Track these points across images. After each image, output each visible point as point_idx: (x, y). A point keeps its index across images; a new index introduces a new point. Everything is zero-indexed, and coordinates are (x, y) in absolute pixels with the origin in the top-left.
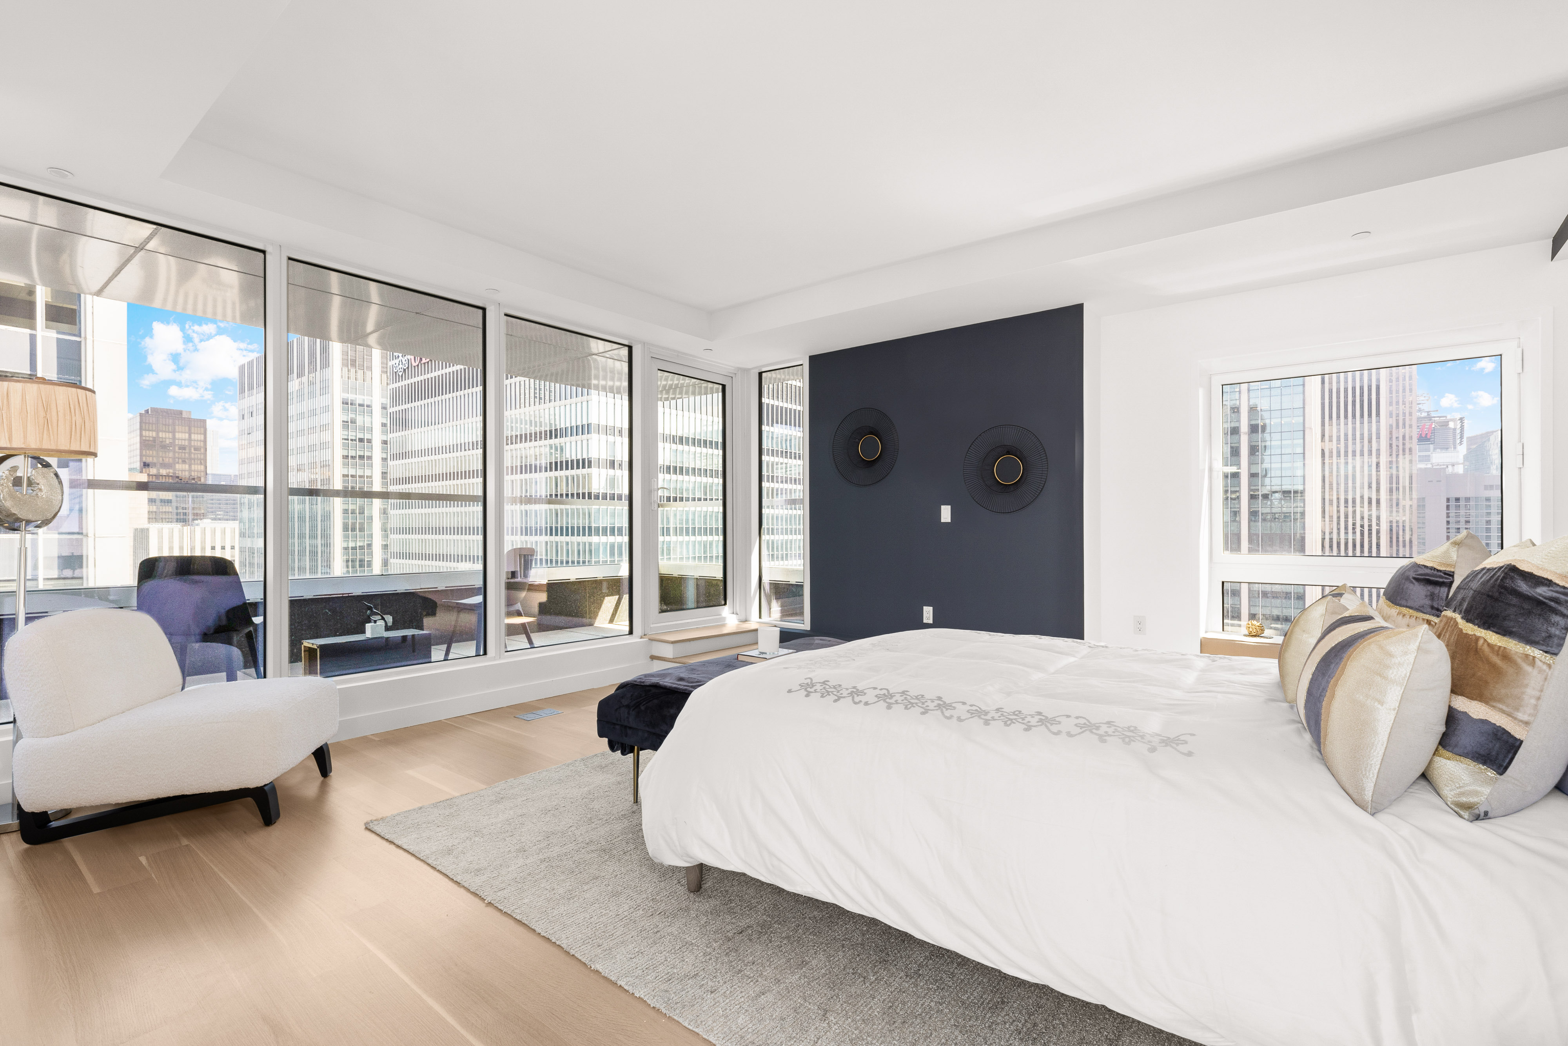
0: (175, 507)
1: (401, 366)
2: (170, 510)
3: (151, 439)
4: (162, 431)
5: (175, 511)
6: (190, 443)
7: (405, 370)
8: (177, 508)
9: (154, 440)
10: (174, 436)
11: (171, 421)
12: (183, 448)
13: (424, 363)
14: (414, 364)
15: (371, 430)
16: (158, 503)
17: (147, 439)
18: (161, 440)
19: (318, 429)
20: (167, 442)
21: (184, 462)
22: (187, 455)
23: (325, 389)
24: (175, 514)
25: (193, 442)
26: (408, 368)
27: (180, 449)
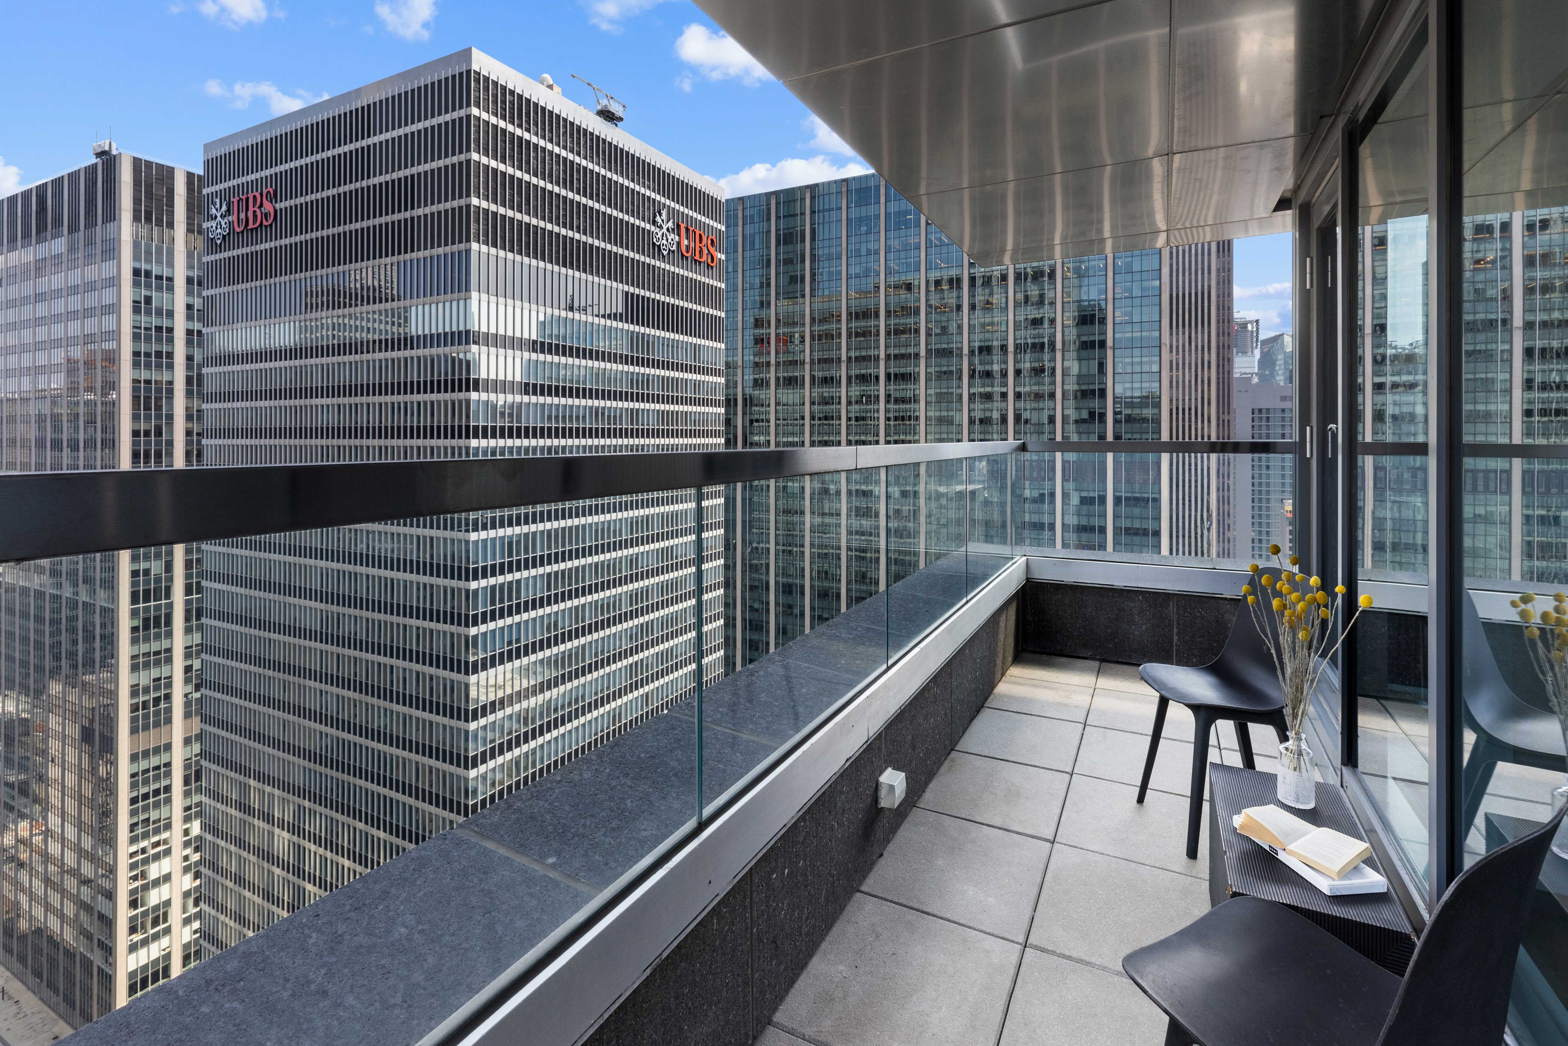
1: (219, 231)
7: (224, 236)
13: (252, 230)
14: (238, 230)
15: (171, 314)
19: (98, 312)
23: (111, 251)
26: (229, 234)
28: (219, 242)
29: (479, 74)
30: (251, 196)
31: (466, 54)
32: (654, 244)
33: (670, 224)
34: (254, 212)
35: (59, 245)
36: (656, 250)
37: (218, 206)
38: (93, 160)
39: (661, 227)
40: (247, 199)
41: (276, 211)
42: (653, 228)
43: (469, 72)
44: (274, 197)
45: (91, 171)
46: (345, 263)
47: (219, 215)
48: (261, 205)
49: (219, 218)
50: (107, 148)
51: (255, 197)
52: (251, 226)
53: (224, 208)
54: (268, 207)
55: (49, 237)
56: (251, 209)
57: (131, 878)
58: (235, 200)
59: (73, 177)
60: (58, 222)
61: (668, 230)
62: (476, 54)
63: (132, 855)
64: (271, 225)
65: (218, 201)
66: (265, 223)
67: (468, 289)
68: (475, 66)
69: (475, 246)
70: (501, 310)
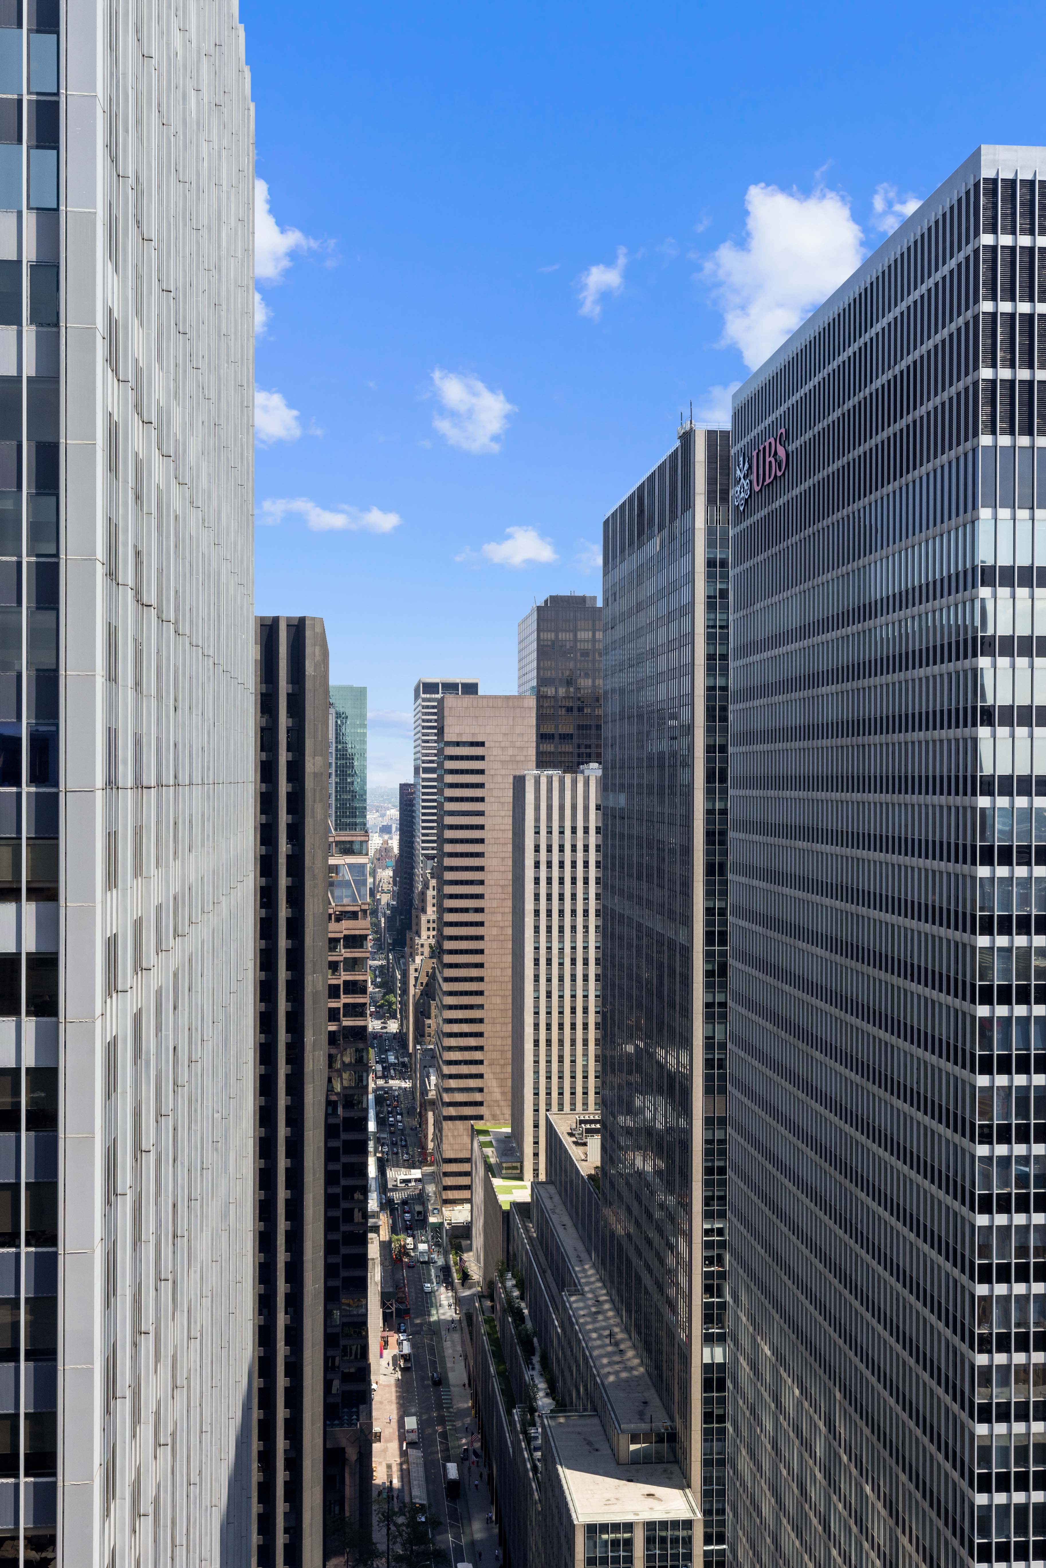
0: (576, 746)
2: (571, 750)
3: (549, 643)
4: (562, 631)
5: (576, 751)
6: (594, 645)
8: (579, 747)
9: (553, 642)
10: (575, 635)
11: (572, 615)
12: (585, 654)
14: (757, 489)
16: (557, 740)
17: (545, 643)
18: (560, 644)
20: (568, 647)
21: (587, 675)
22: (590, 664)
24: (576, 755)
25: (597, 644)
27: (582, 655)
28: (742, 508)
29: (995, 181)
30: (767, 444)
37: (741, 466)
40: (765, 449)
43: (977, 185)
47: (740, 475)
48: (776, 453)
49: (741, 480)
51: (770, 444)
53: (747, 466)
54: (781, 453)
55: (646, 540)
56: (767, 460)
58: (755, 454)
65: (742, 459)
66: (778, 474)
67: (975, 507)
68: (987, 172)
69: (986, 440)
70: (1024, 528)
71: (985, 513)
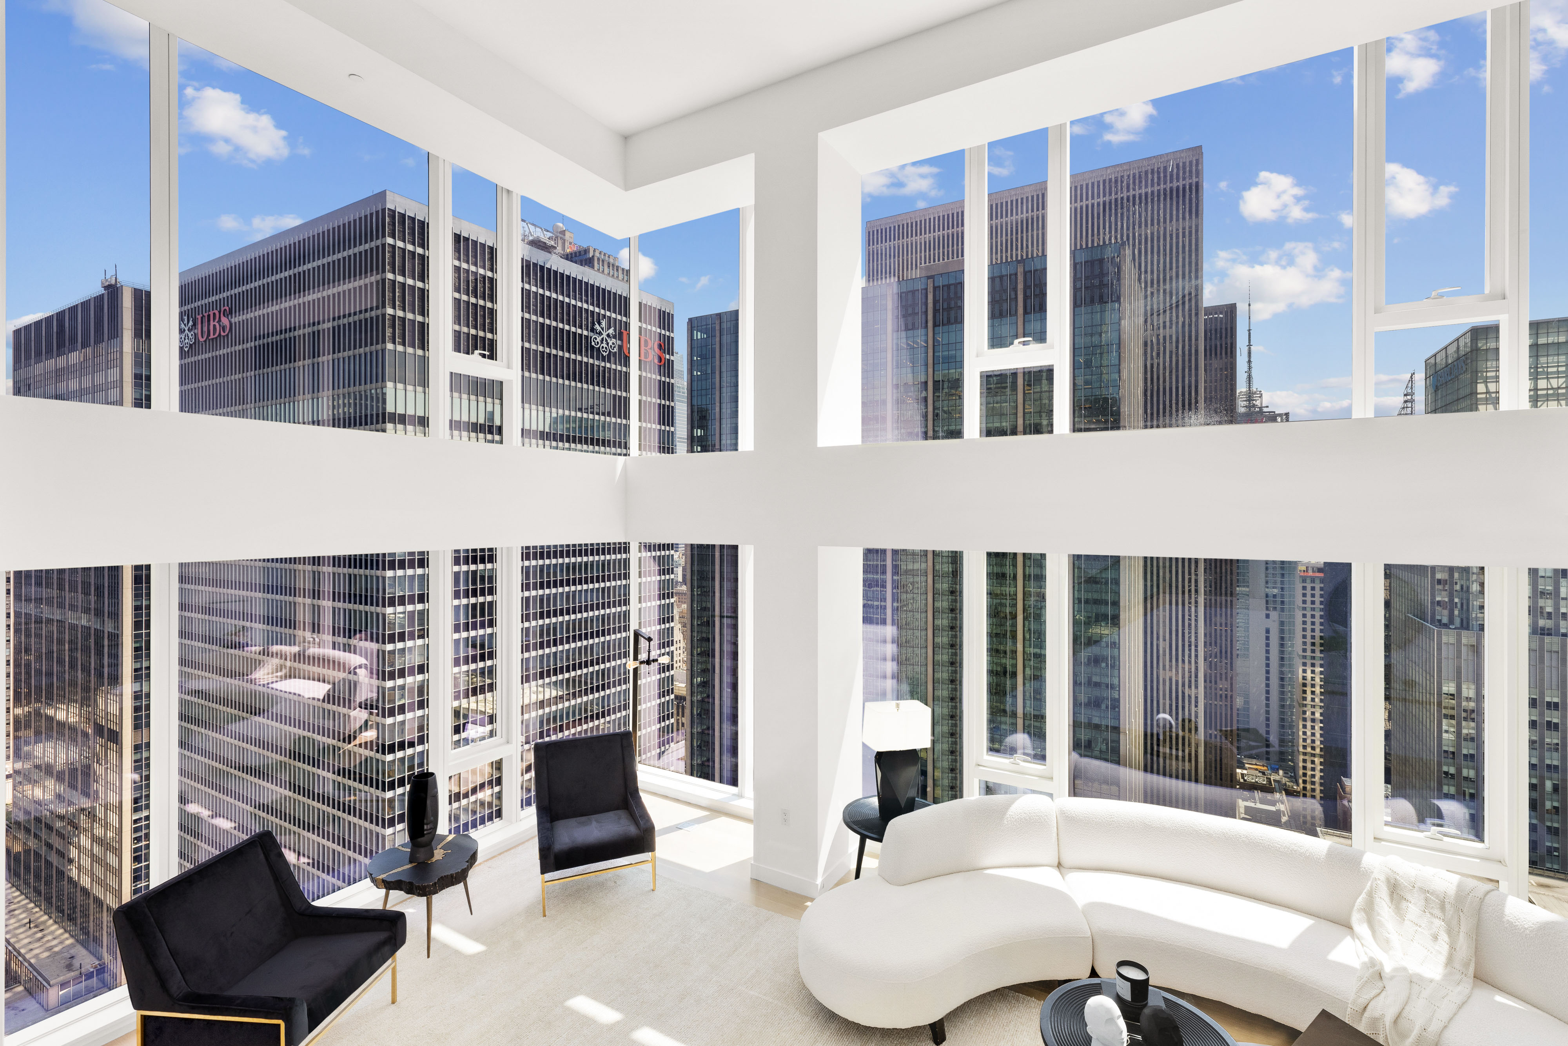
28: (186, 350)
29: (394, 212)
30: (211, 313)
31: (382, 195)
32: (592, 347)
33: (611, 331)
34: (214, 326)
35: (75, 357)
36: (594, 352)
37: (186, 322)
38: (102, 291)
39: (600, 334)
40: (209, 316)
41: (231, 324)
42: (591, 334)
43: (384, 210)
44: (230, 313)
45: (99, 299)
46: (286, 363)
47: (186, 329)
48: (220, 321)
49: (187, 331)
50: (113, 282)
51: (214, 314)
52: (212, 336)
53: (191, 323)
54: (225, 321)
55: (66, 352)
56: (212, 323)
57: (135, 839)
58: (199, 317)
59: (85, 304)
60: (73, 340)
61: (608, 335)
62: (389, 196)
63: (136, 821)
64: (227, 335)
65: (186, 318)
66: (222, 334)
67: (383, 380)
68: (389, 205)
69: (390, 346)
70: (420, 396)
71: (390, 385)
